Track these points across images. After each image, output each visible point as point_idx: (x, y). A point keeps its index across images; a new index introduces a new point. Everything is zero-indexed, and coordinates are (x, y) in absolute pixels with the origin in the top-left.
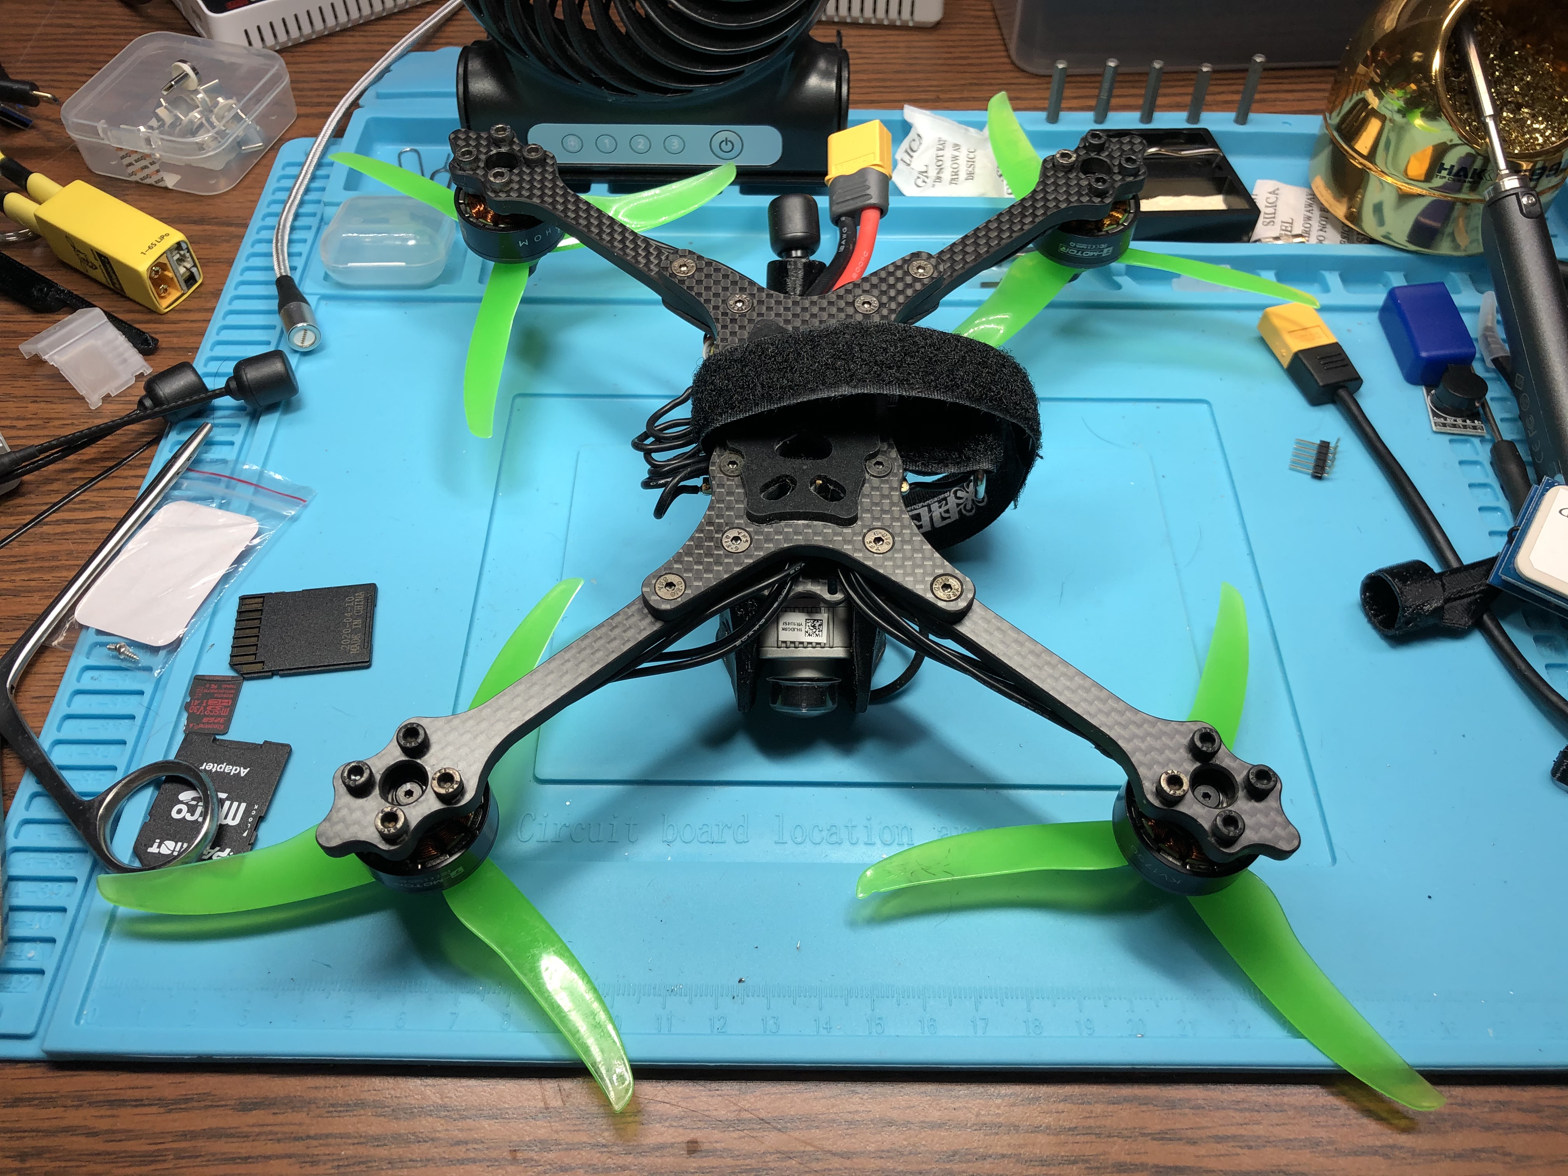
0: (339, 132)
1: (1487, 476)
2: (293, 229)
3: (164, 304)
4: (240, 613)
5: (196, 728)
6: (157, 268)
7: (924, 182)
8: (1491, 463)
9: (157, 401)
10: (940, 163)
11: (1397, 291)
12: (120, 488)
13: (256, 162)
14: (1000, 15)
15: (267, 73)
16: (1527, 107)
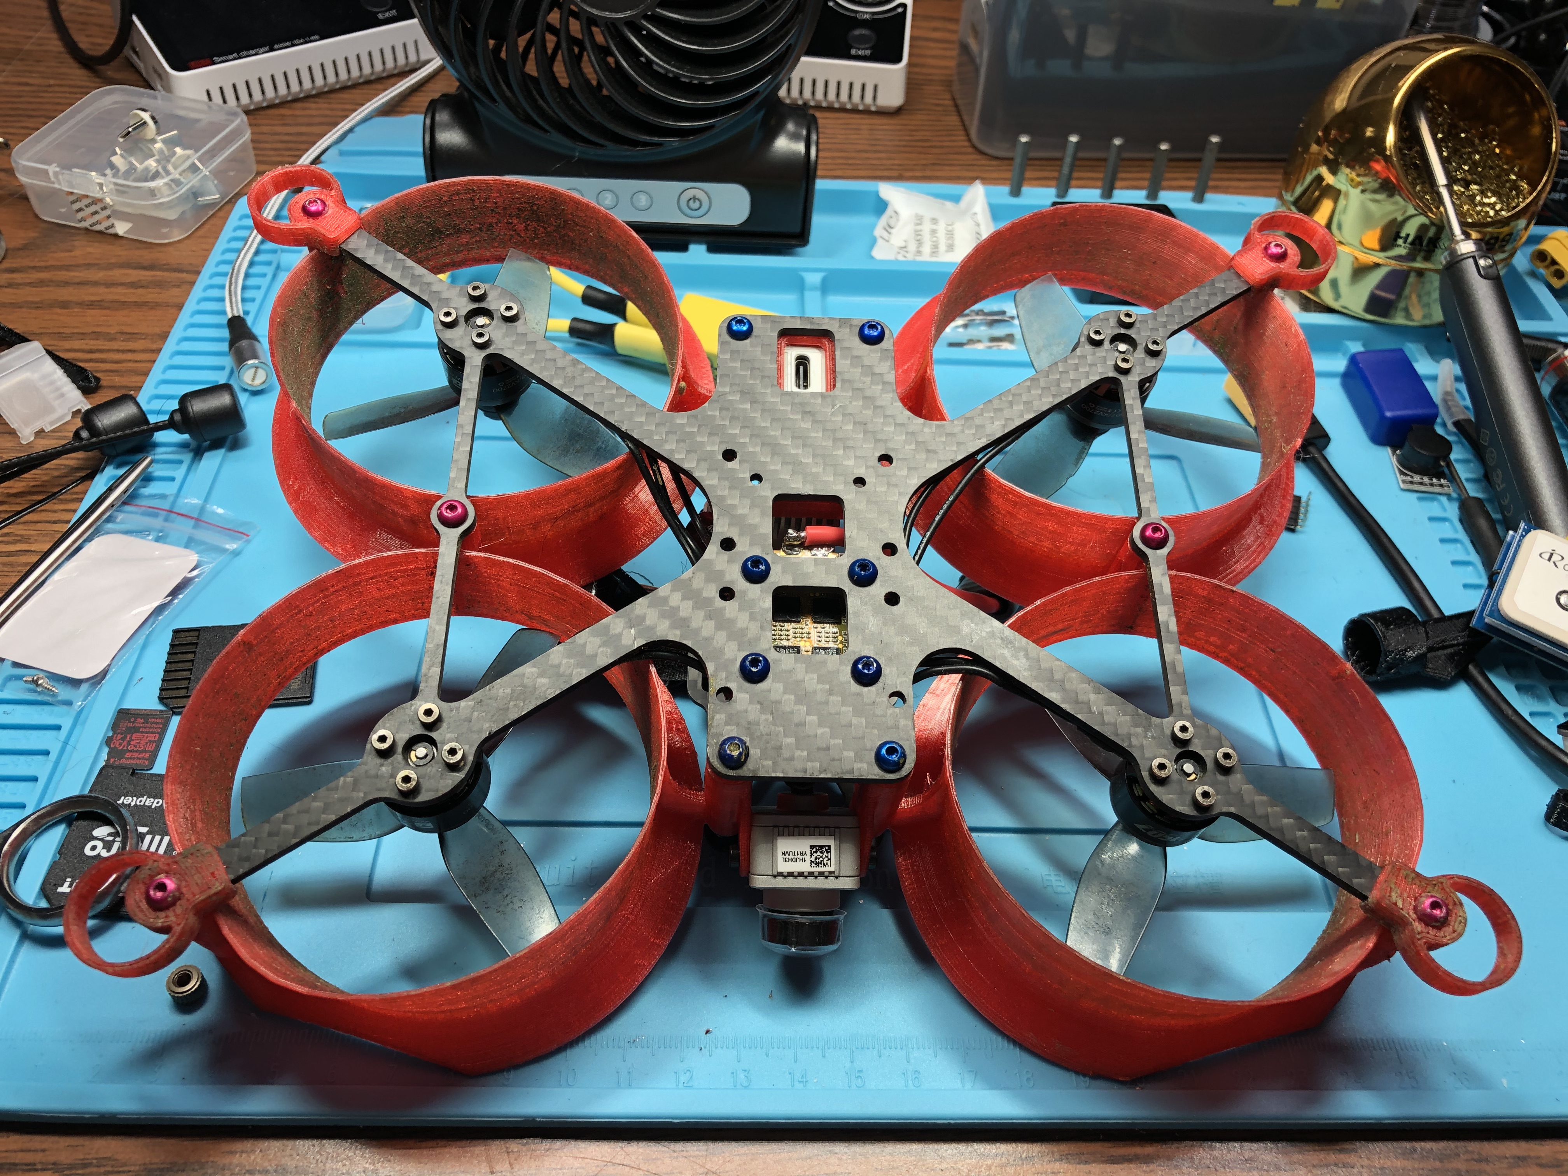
1: (1457, 532)
2: (247, 276)
4: (172, 646)
5: (116, 762)
8: (1461, 520)
9: (95, 432)
11: (1357, 356)
12: (49, 522)
13: (211, 213)
14: (959, 102)
15: (227, 126)
16: (1476, 183)
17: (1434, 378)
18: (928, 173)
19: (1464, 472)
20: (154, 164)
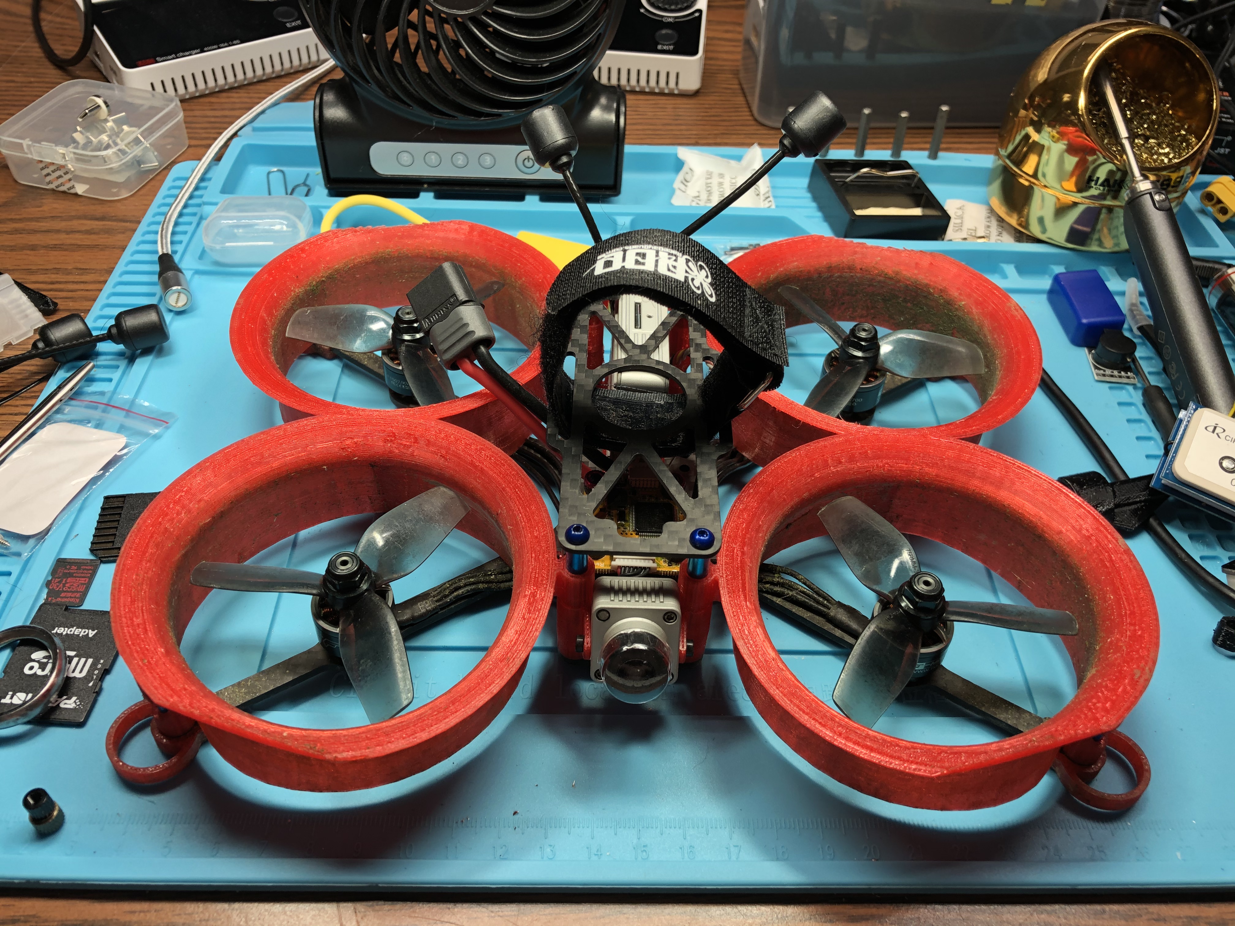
0: (220, 156)
1: (1141, 414)
2: (176, 224)
4: (103, 509)
5: (54, 601)
8: (1144, 405)
9: (49, 343)
11: (1060, 276)
12: (11, 414)
13: (151, 177)
14: (745, 86)
15: (164, 109)
16: (1153, 138)
17: (1123, 294)
18: (719, 141)
19: (1146, 366)
20: (106, 139)
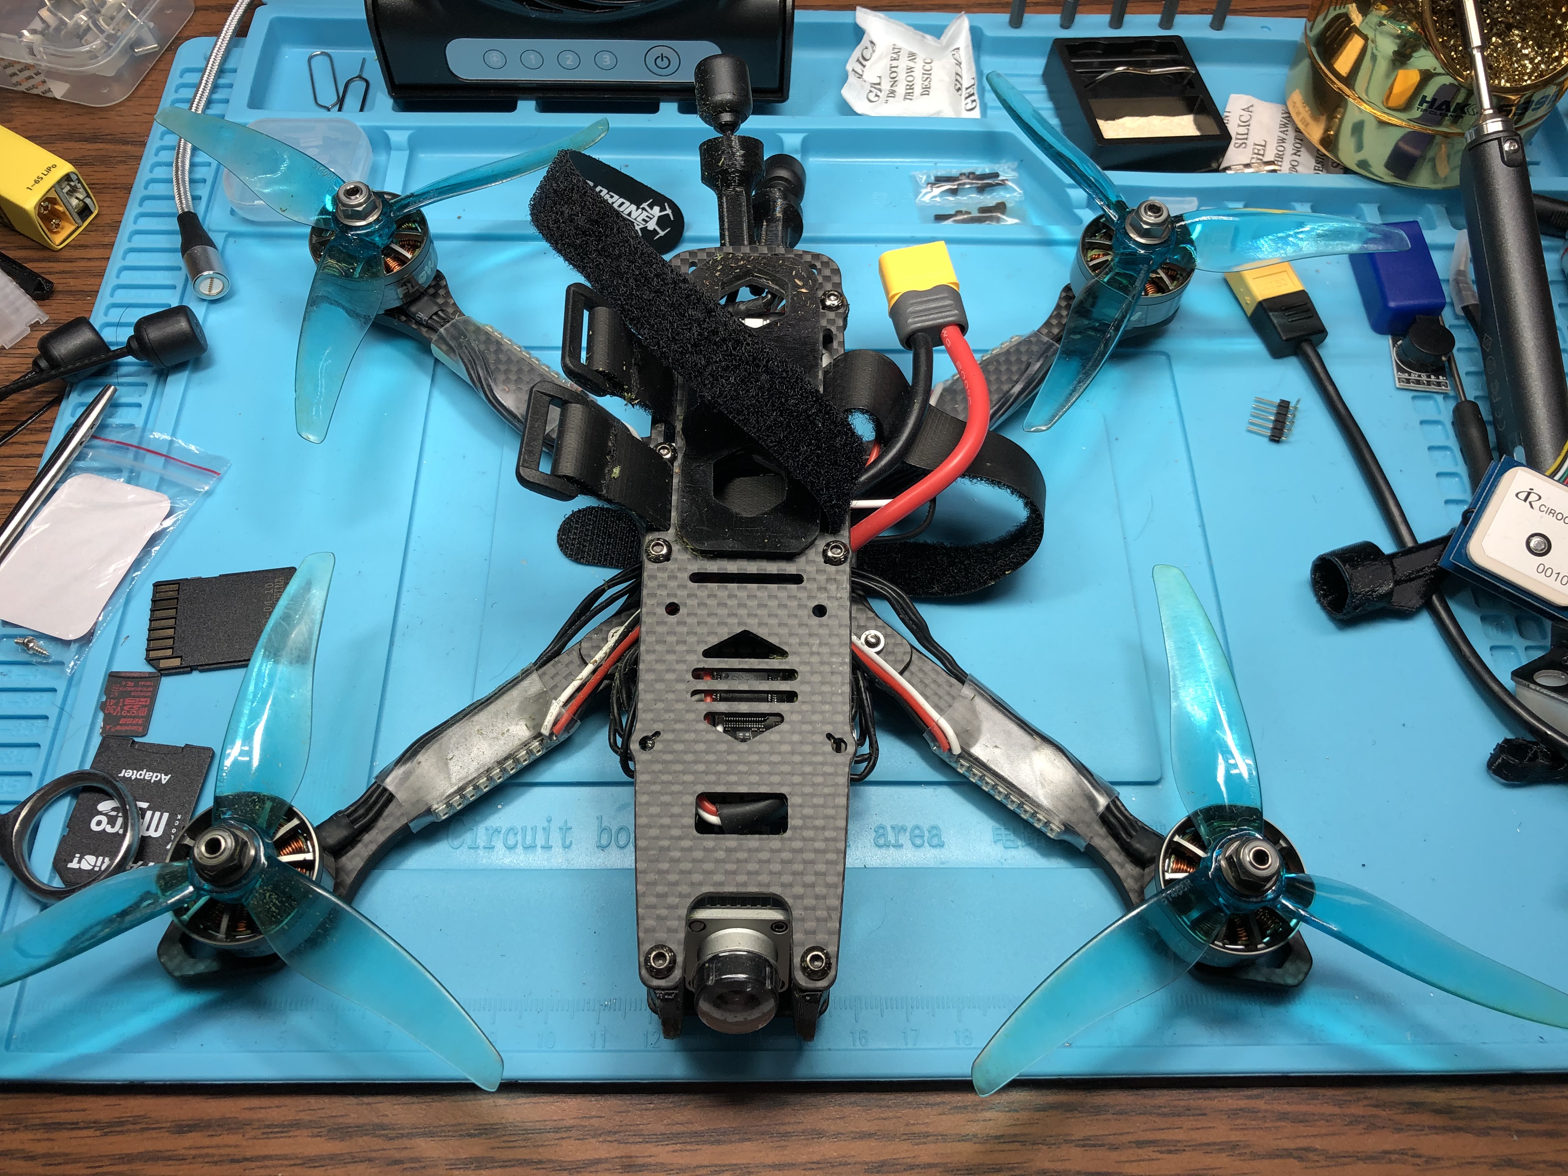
0: (242, 30)
1: (1448, 438)
3: (58, 240)
4: (154, 601)
5: (113, 730)
6: (47, 203)
7: (877, 95)
9: (54, 363)
10: (894, 75)
12: (20, 456)
19: (1464, 365)
